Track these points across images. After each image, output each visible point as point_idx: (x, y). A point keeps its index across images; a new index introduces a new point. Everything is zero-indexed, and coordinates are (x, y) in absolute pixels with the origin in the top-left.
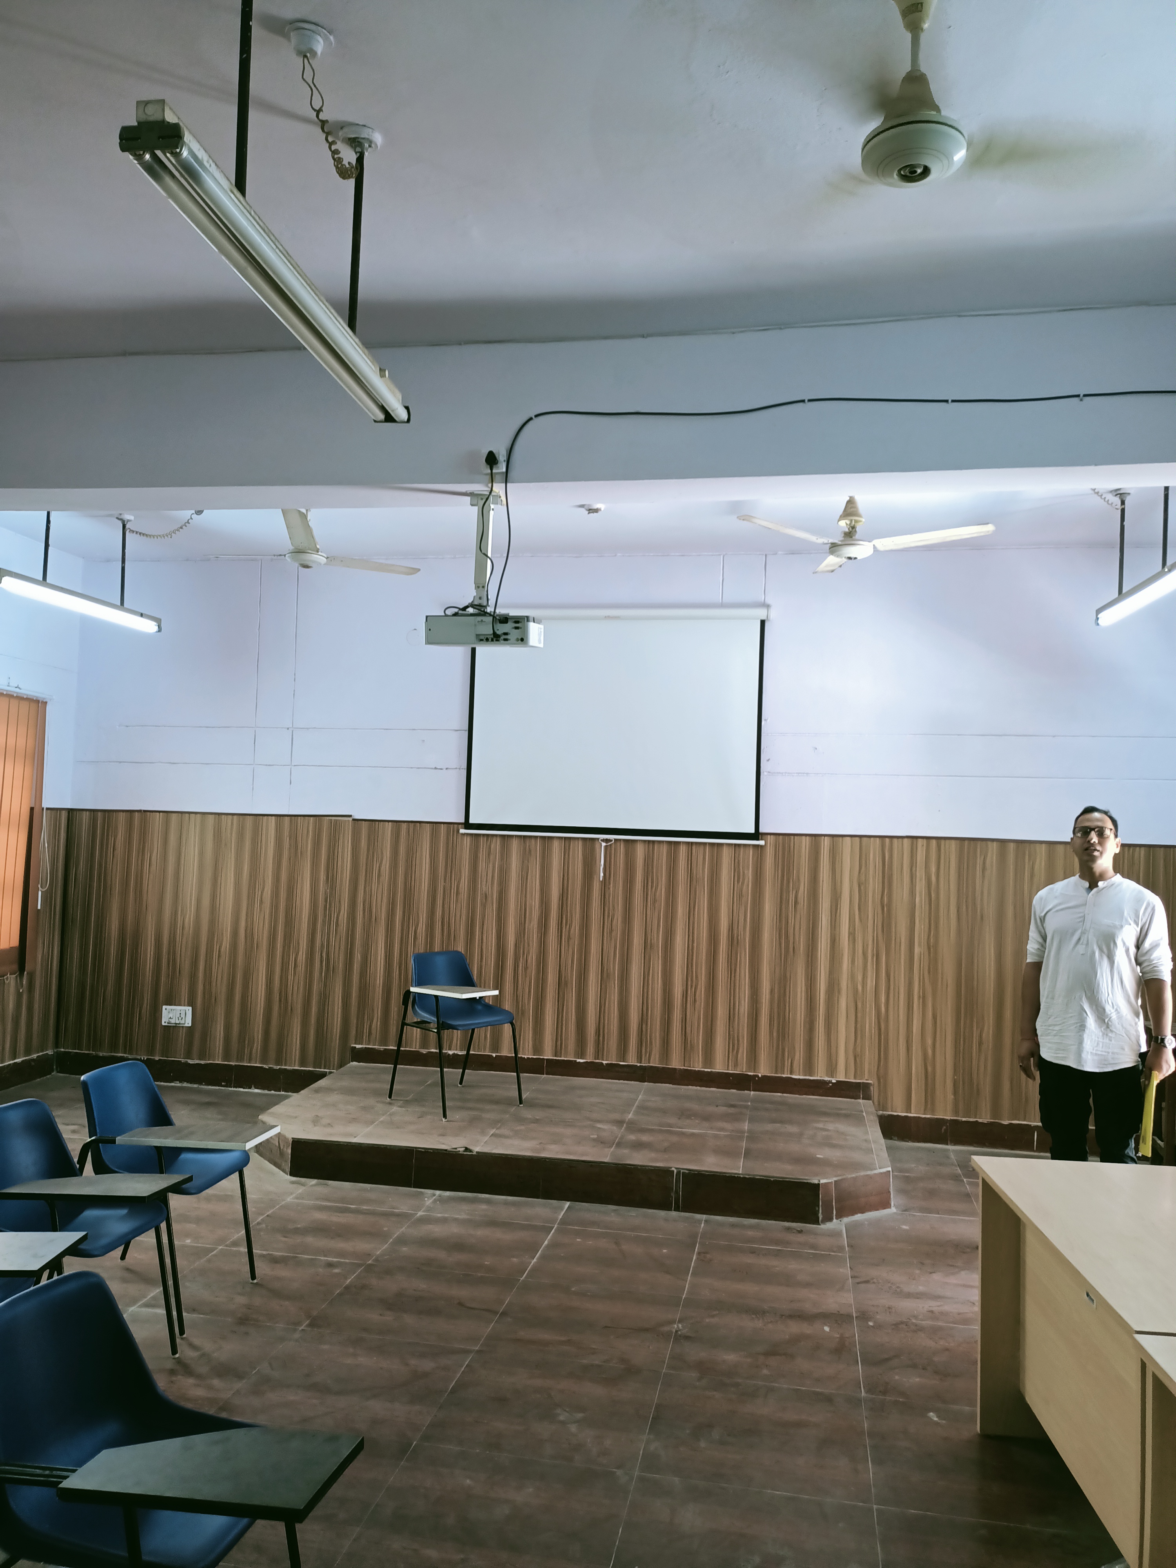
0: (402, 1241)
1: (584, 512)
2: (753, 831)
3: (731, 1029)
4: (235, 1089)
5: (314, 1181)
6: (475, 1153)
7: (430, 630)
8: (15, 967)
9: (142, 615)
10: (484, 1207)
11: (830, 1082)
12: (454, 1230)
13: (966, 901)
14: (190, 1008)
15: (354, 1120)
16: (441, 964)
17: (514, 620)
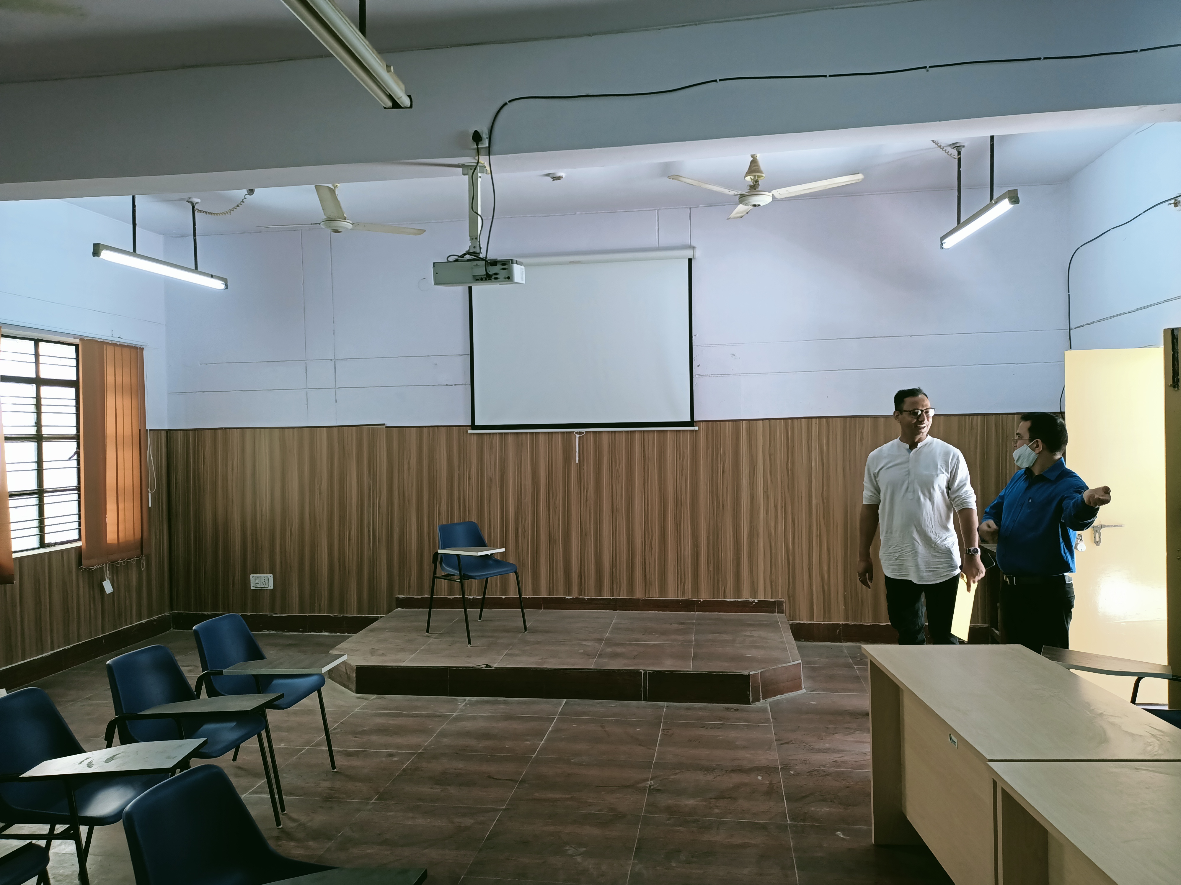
0: (443, 734)
1: (549, 179)
2: (689, 420)
3: (679, 568)
4: (310, 633)
5: (375, 696)
6: (494, 668)
7: (437, 274)
8: (138, 552)
9: (212, 276)
10: (502, 706)
11: (754, 602)
12: (481, 724)
13: (849, 463)
14: (272, 575)
15: (402, 650)
16: (460, 532)
17: (501, 263)
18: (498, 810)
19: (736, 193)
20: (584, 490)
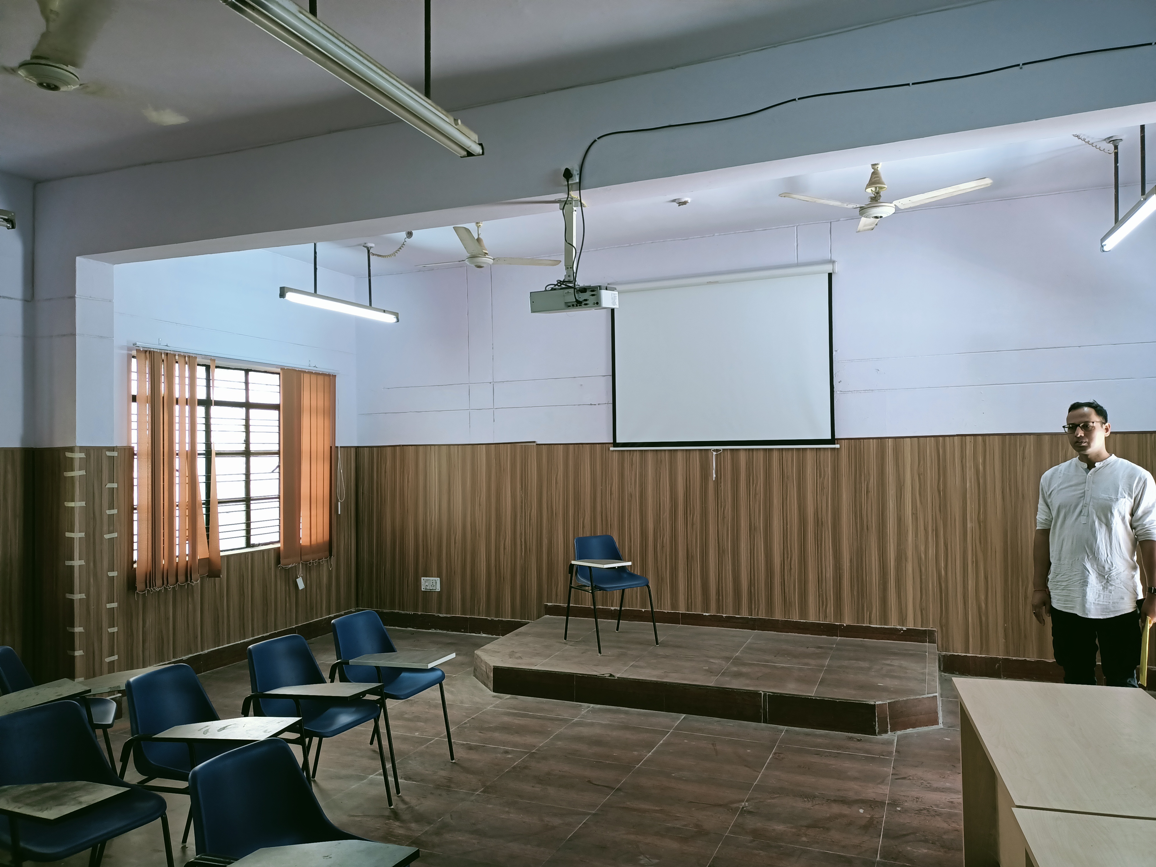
0: (558, 738)
1: (675, 205)
2: (830, 438)
3: (820, 590)
4: (470, 634)
5: (509, 696)
6: (616, 678)
7: (533, 302)
8: (327, 553)
9: (384, 311)
10: (622, 716)
11: (902, 629)
12: (597, 731)
13: (1009, 484)
14: (439, 579)
15: (538, 654)
16: (595, 545)
17: (591, 290)
18: (588, 814)
19: (855, 206)
20: (721, 507)
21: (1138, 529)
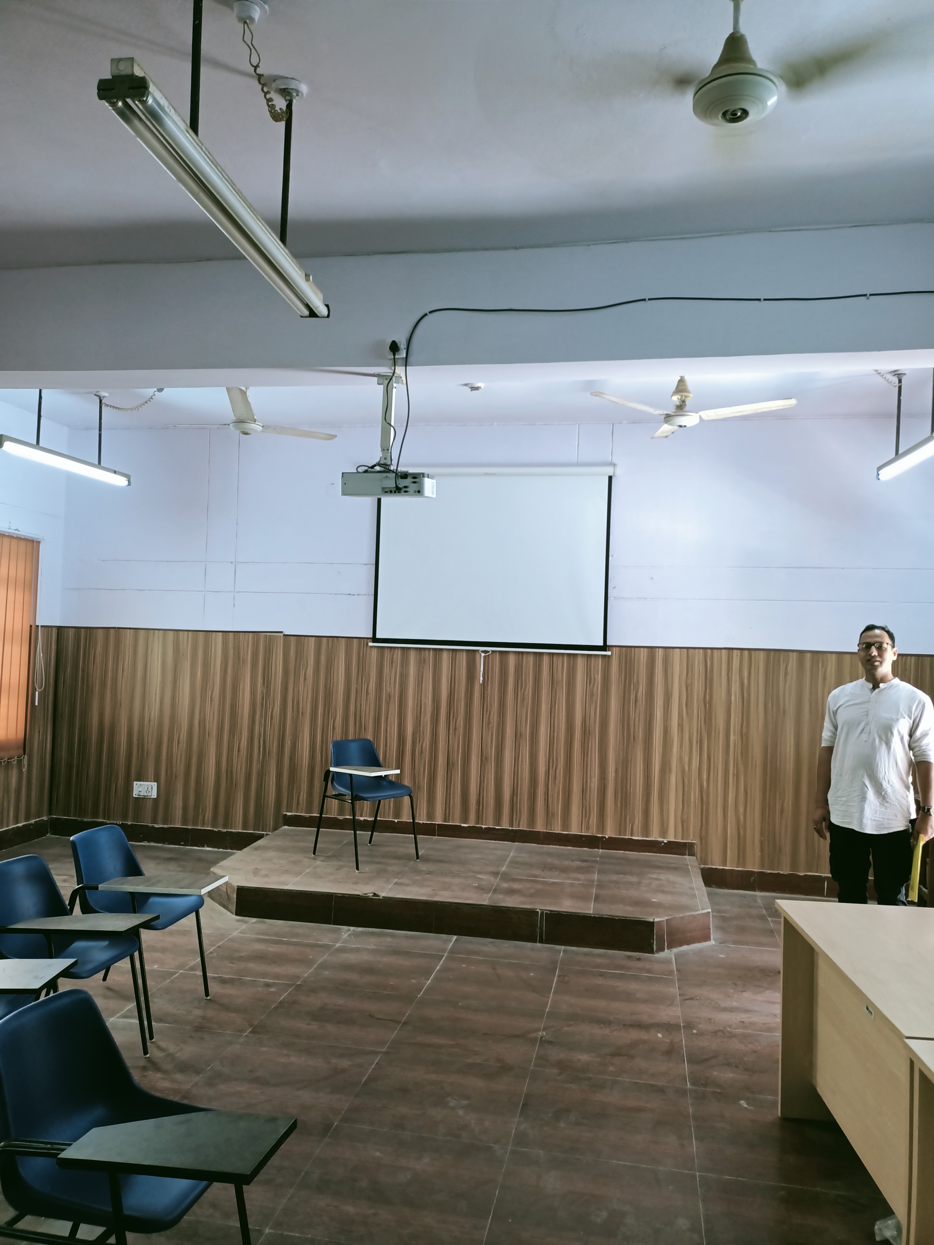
0: (323, 966)
1: (467, 389)
2: (602, 644)
3: (584, 800)
4: (191, 847)
5: (254, 920)
6: (381, 898)
7: (345, 484)
8: (20, 751)
9: (115, 472)
10: (389, 939)
11: (663, 842)
12: (365, 957)
14: (156, 784)
15: (286, 872)
16: (354, 749)
17: (412, 476)
18: (377, 1053)
19: (662, 413)
20: (487, 711)
21: (916, 750)
